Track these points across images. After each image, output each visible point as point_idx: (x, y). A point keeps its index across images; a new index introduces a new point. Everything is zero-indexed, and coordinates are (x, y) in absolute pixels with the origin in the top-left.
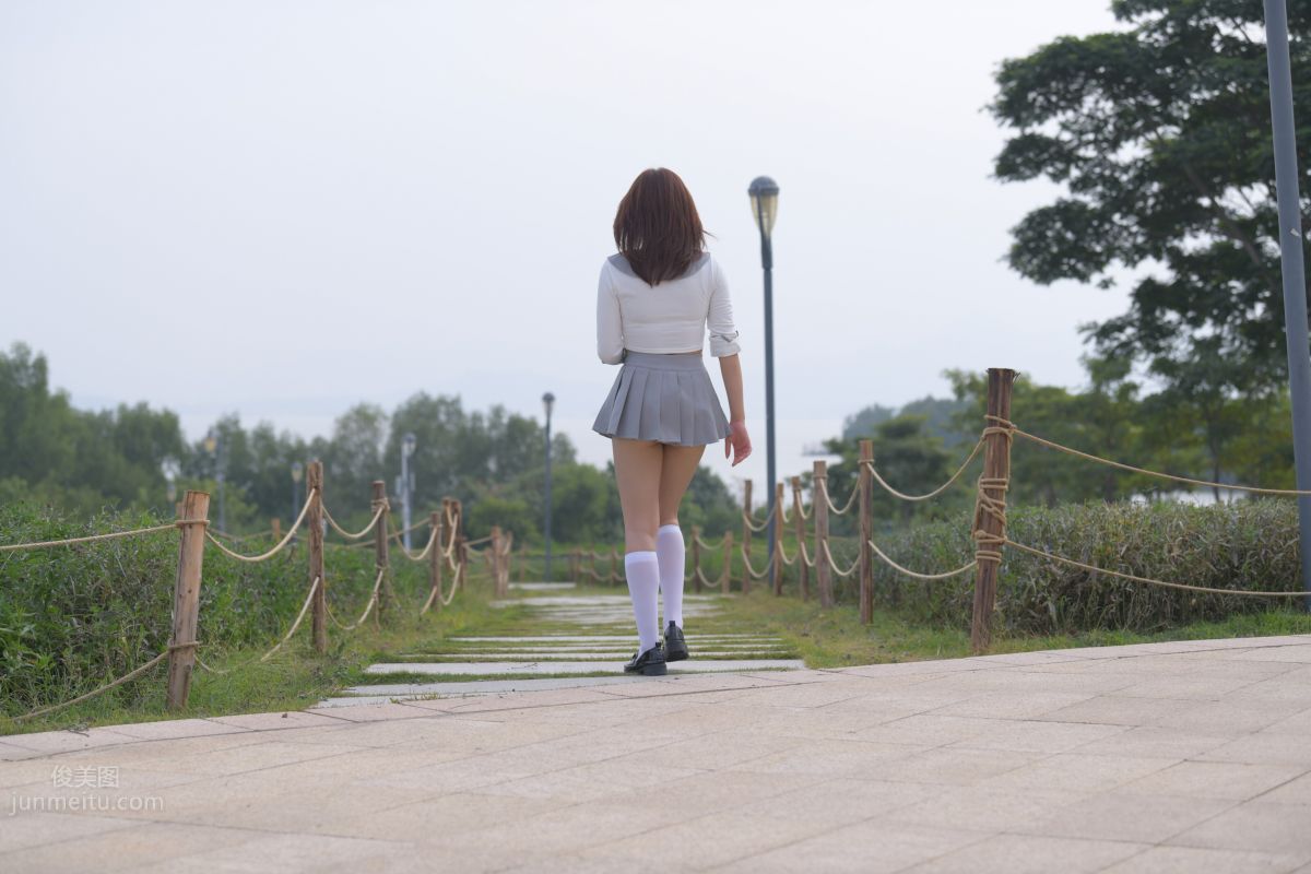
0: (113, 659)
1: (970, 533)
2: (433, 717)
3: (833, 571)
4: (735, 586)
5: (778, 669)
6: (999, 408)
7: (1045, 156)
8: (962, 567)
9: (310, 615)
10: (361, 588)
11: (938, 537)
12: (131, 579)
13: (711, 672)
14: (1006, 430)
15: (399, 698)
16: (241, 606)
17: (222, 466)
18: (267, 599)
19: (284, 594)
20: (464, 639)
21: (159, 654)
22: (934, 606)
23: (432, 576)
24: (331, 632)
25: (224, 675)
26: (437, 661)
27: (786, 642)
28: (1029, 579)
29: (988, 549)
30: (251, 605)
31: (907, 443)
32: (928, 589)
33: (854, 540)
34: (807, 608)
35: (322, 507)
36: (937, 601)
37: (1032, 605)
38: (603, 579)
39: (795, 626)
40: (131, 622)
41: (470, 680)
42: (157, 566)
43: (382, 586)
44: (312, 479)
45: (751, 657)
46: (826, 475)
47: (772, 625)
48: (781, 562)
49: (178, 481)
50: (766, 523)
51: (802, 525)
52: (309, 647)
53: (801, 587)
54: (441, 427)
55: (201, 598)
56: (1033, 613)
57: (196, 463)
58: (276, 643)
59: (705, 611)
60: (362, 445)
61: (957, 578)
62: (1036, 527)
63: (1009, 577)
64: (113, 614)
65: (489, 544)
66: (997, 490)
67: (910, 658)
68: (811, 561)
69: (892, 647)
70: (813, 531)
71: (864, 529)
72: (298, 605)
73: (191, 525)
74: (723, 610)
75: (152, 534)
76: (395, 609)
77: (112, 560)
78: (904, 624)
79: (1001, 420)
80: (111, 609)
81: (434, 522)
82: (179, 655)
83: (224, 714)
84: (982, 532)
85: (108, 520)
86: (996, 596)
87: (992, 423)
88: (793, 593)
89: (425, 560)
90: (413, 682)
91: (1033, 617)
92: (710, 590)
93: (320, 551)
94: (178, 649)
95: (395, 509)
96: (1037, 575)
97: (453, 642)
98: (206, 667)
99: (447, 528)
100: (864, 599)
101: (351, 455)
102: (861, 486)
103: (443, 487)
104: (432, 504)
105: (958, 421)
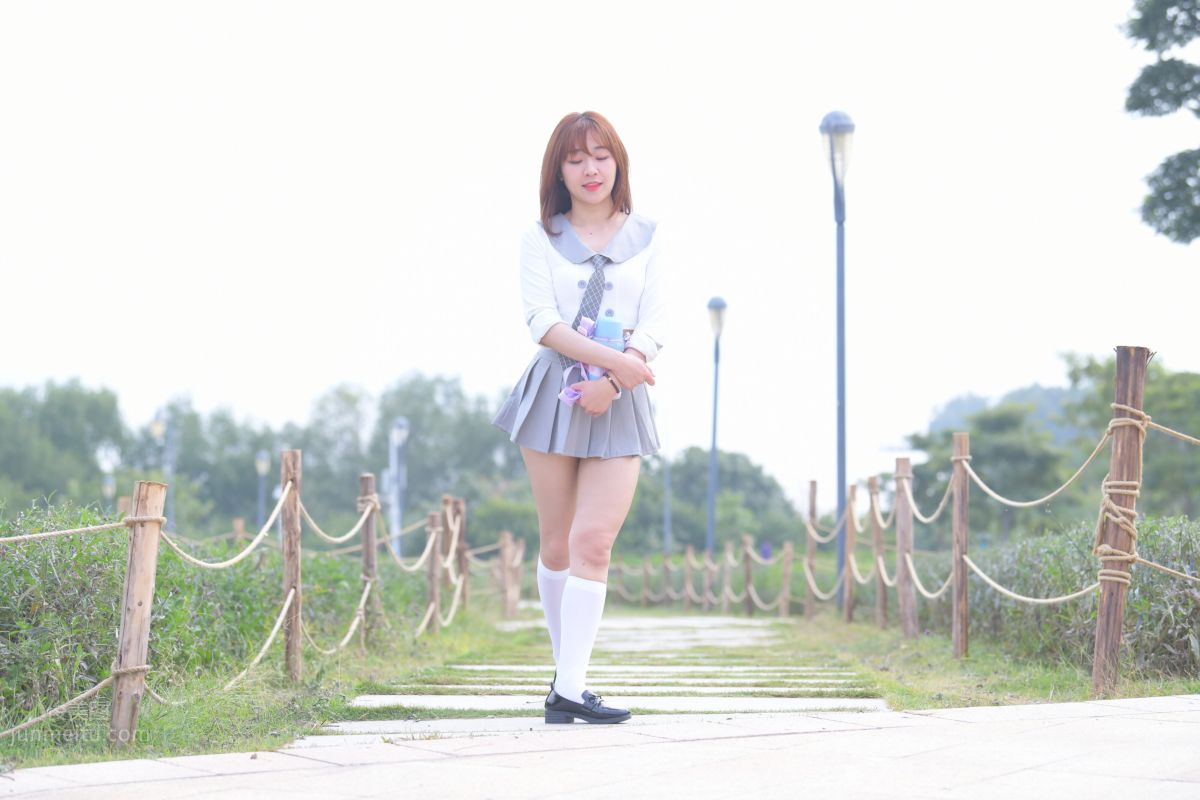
0: (43, 686)
1: (1091, 548)
2: (433, 761)
3: (918, 593)
4: (796, 609)
5: (852, 710)
6: (1130, 394)
7: (1187, 87)
8: (1081, 589)
9: (283, 636)
10: (343, 603)
11: (1050, 552)
12: (67, 589)
13: (771, 711)
14: (1138, 423)
15: (393, 737)
16: (199, 623)
17: (172, 455)
18: (231, 616)
19: (252, 610)
20: (469, 667)
21: (99, 681)
22: (1045, 637)
23: (427, 592)
24: (308, 656)
25: (179, 707)
26: (437, 693)
27: (862, 677)
28: (1166, 608)
29: (1113, 568)
30: (211, 622)
31: (1008, 439)
32: (1038, 616)
33: (942, 556)
34: (885, 637)
35: (300, 504)
36: (1048, 631)
37: (1169, 639)
38: (633, 598)
39: (871, 658)
40: (66, 641)
41: (477, 717)
42: (100, 573)
43: (369, 601)
44: (288, 470)
45: (820, 695)
46: (910, 475)
47: (845, 657)
48: (853, 581)
49: (117, 473)
50: (834, 533)
51: (882, 537)
52: (281, 674)
53: (878, 610)
54: (437, 412)
55: (152, 614)
56: (1170, 649)
57: (139, 452)
58: (241, 669)
59: (760, 639)
60: (341, 432)
61: (1075, 604)
62: (1174, 542)
63: (1140, 604)
64: (44, 630)
65: (496, 553)
66: (1126, 495)
67: (1014, 700)
68: (891, 579)
69: (994, 686)
70: (894, 543)
71: (958, 541)
72: (268, 623)
73: (143, 523)
74: (782, 637)
75: (95, 535)
76: (384, 629)
77: (45, 564)
78: (1008, 658)
79: (1132, 410)
80: (42, 625)
81: (433, 524)
82: (125, 681)
83: (178, 754)
84: (1106, 548)
85: (39, 516)
86: (1124, 626)
87: (1120, 413)
88: (869, 618)
89: (420, 572)
90: (409, 718)
91: (1171, 654)
92: (764, 614)
93: (296, 557)
94: (124, 674)
95: (385, 507)
96: (1175, 601)
97: (455, 670)
98: (158, 696)
99: (447, 533)
100: (957, 627)
101: (328, 444)
102: (954, 488)
103: (440, 483)
104: (425, 504)
105: (1071, 412)
